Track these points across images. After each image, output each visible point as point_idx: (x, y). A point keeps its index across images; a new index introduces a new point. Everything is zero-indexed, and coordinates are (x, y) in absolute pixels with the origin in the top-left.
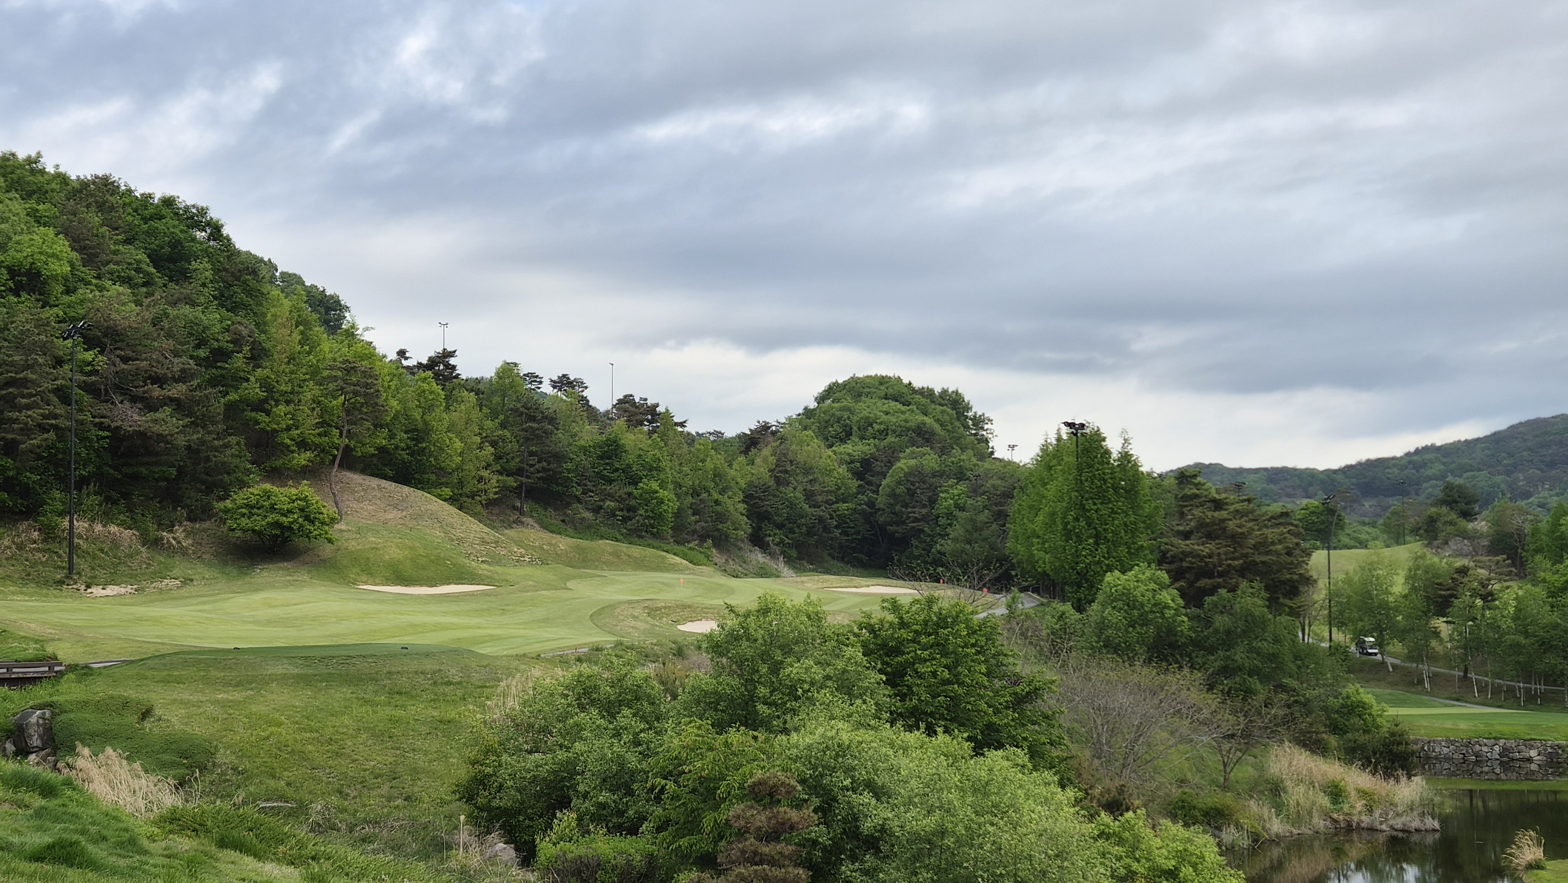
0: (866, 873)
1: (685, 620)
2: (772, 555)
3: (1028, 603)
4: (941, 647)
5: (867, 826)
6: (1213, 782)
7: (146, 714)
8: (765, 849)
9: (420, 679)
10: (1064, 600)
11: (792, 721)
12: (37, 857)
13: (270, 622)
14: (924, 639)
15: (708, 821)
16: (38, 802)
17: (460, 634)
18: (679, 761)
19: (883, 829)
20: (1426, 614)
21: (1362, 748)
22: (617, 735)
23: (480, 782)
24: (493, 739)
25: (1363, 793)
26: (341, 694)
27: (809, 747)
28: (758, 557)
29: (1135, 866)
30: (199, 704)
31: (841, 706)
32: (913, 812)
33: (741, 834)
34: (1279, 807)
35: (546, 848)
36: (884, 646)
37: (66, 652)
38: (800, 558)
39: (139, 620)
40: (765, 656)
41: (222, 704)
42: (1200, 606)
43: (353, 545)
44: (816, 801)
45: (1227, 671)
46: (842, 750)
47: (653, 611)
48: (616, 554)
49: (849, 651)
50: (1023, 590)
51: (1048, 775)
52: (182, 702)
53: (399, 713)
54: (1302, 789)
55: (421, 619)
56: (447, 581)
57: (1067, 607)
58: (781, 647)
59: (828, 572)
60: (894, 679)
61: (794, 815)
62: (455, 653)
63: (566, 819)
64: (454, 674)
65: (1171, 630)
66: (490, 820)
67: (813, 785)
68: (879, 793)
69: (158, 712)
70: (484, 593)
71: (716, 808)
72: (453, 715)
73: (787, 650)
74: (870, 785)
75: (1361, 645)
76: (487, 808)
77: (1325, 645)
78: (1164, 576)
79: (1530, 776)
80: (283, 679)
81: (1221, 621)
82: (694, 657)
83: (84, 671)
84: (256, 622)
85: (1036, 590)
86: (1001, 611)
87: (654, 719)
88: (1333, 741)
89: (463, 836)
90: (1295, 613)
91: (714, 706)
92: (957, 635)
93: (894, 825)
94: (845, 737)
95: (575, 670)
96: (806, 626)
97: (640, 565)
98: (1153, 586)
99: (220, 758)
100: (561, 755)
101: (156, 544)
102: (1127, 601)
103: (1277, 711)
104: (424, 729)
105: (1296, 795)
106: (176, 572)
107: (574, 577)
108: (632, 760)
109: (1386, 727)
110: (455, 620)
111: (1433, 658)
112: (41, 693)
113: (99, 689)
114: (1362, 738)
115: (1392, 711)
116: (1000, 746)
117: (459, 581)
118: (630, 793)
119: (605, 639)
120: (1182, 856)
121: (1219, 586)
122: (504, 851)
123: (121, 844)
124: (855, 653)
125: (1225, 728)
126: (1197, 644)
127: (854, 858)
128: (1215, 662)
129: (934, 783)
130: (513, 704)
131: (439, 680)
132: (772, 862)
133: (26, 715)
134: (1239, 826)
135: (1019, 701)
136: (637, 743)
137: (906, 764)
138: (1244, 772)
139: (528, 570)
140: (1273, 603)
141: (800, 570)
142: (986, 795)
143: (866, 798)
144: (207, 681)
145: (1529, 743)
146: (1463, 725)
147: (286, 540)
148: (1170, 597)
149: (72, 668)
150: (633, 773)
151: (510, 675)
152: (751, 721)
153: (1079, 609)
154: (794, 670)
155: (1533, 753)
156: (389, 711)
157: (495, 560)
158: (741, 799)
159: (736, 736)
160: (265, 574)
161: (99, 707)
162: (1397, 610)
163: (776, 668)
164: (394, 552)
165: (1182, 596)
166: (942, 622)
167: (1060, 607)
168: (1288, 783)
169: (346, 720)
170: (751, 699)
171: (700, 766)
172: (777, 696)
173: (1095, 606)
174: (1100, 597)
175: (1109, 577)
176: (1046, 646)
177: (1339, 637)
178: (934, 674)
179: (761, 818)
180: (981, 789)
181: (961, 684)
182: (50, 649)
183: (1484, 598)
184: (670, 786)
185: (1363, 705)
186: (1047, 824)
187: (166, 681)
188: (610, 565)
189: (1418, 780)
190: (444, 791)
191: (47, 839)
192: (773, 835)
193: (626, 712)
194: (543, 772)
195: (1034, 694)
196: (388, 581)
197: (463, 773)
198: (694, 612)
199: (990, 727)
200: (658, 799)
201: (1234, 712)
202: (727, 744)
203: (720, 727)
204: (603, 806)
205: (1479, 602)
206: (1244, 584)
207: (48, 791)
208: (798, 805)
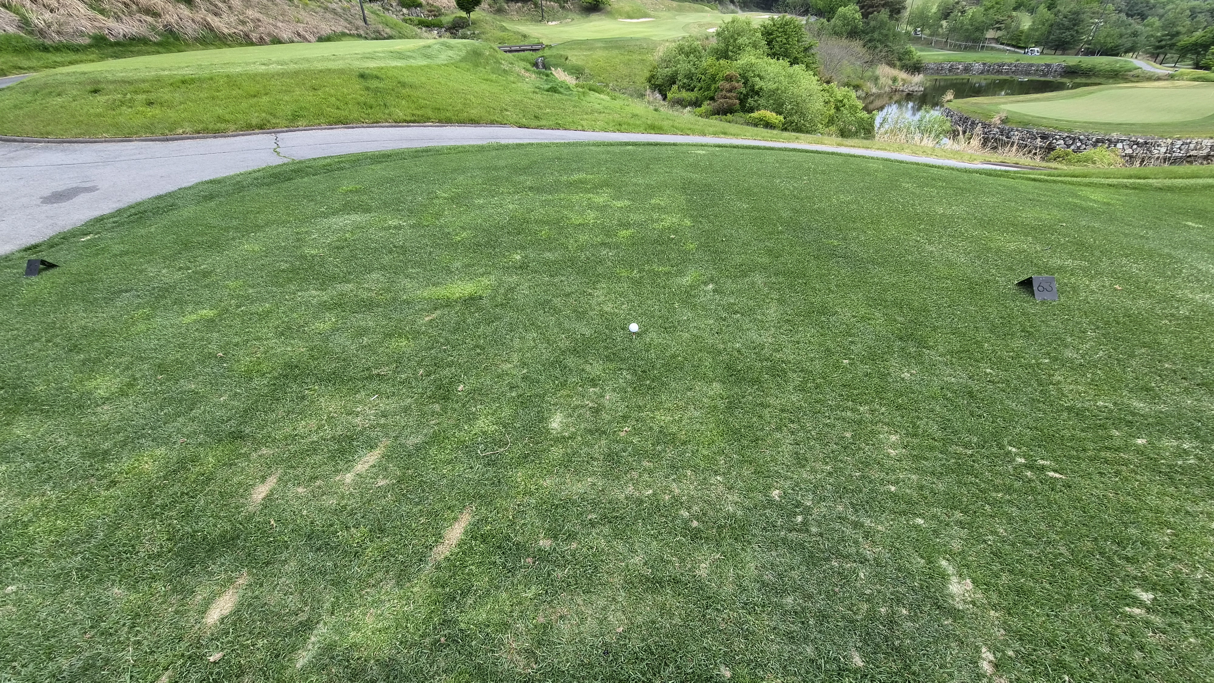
0: (755, 101)
1: (709, 28)
2: (736, 6)
3: (813, 19)
4: (785, 32)
5: (757, 87)
6: (859, 77)
7: (567, 59)
8: (728, 95)
9: (636, 47)
10: (824, 18)
11: (739, 57)
12: (548, 91)
13: (595, 32)
14: (780, 30)
15: (713, 88)
16: (545, 78)
17: (646, 34)
18: (706, 70)
19: (761, 89)
20: (940, 19)
21: (907, 65)
22: (689, 62)
23: (653, 77)
24: (656, 64)
25: (903, 80)
26: (615, 52)
27: (743, 65)
28: (732, 7)
29: (831, 99)
30: (579, 56)
31: (753, 51)
32: (770, 83)
33: (722, 90)
34: (876, 84)
35: (669, 95)
36: (768, 32)
37: (545, 42)
38: (744, 7)
39: (562, 31)
40: (732, 36)
41: (585, 56)
42: (867, 18)
43: (616, 6)
44: (743, 81)
45: (870, 41)
46: (752, 65)
47: (700, 26)
48: (690, 7)
49: (757, 34)
50: (812, 15)
51: (811, 73)
52: (576, 55)
53: (631, 57)
54: (884, 78)
55: (635, 29)
56: (642, 17)
57: (825, 20)
58: (737, 34)
59: (752, 11)
60: (769, 43)
61: (737, 85)
62: (645, 39)
63: (675, 87)
64: (645, 45)
65: (856, 27)
66: (655, 88)
67: (743, 76)
68: (761, 78)
69: (569, 58)
70: (653, 21)
71: (715, 83)
72: (645, 58)
73: (739, 34)
74: (759, 76)
75: (915, 31)
76: (655, 85)
77: (904, 32)
78: (858, 8)
79: (957, 74)
80: (600, 48)
81: (872, 23)
82: (711, 38)
83: (550, 47)
84: (592, 32)
85: (816, 15)
86: (804, 22)
87: (699, 58)
88: (898, 63)
89: (648, 92)
90: (897, 20)
91: (716, 53)
92: (790, 28)
93: (764, 87)
94: (753, 61)
95: (678, 43)
96: (745, 27)
97: (697, 11)
98: (853, 12)
99: (586, 71)
100: (674, 69)
101: (563, 8)
102: (844, 17)
103: (883, 54)
104: (637, 62)
105: (882, 80)
106: (569, 17)
107: (677, 15)
108: (693, 70)
109: (916, 58)
110: (645, 30)
111: (938, 35)
112: (540, 53)
113: (554, 52)
114: (907, 62)
115: (919, 53)
116: (798, 64)
117: (645, 17)
118: (692, 80)
119: (687, 35)
120: (845, 96)
121: (875, 11)
122: (658, 96)
123: (566, 88)
124: (759, 35)
125: (866, 60)
126: (863, 32)
127: (752, 97)
128: (868, 38)
129: (778, 74)
130: (661, 54)
131: (641, 48)
132: (729, 98)
133: (538, 60)
134: (863, 90)
135: (806, 50)
136: (694, 65)
137: (770, 69)
138: (869, 73)
139: (665, 13)
140: (891, 17)
141: (744, 11)
142: (791, 78)
143: (758, 79)
144: (581, 49)
145: (960, 63)
146: (941, 58)
147: (598, 5)
148: (858, 16)
149: (547, 46)
150: (693, 74)
151: (660, 45)
152: (727, 57)
153: (828, 21)
154: (740, 41)
155: (960, 66)
156: (628, 57)
157: (655, 10)
158: (722, 80)
159: (722, 62)
160: (594, 16)
161: (555, 57)
162: (931, 18)
163: (736, 40)
164: (627, 9)
165: (862, 15)
166: (786, 24)
167: (822, 20)
168: (881, 77)
169: (617, 60)
170: (727, 51)
171: (711, 71)
172: (735, 49)
173: (833, 20)
174: (836, 16)
175: (840, 9)
176: (816, 33)
177: (909, 28)
178: (781, 41)
179: (727, 86)
180: (790, 76)
181: (789, 44)
182: (541, 41)
183: (962, 12)
184: (703, 77)
185: (911, 52)
186: (808, 86)
187: (570, 49)
188: (688, 11)
189: (921, 76)
190: (643, 80)
191: (549, 86)
192: (730, 91)
193: (692, 55)
194: (669, 74)
195: (810, 47)
196: (626, 18)
197: (648, 74)
198: (711, 25)
199: (796, 58)
200: (699, 81)
201: (869, 54)
202: (719, 64)
203: (718, 59)
204: (684, 83)
205: (960, 14)
206: (883, 10)
207: (547, 75)
208: (738, 82)
